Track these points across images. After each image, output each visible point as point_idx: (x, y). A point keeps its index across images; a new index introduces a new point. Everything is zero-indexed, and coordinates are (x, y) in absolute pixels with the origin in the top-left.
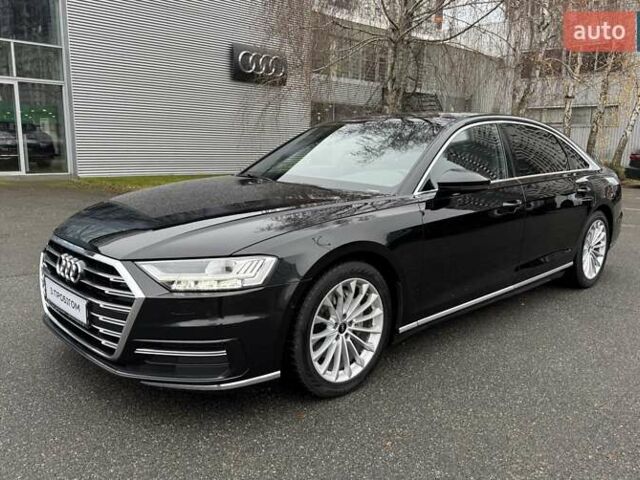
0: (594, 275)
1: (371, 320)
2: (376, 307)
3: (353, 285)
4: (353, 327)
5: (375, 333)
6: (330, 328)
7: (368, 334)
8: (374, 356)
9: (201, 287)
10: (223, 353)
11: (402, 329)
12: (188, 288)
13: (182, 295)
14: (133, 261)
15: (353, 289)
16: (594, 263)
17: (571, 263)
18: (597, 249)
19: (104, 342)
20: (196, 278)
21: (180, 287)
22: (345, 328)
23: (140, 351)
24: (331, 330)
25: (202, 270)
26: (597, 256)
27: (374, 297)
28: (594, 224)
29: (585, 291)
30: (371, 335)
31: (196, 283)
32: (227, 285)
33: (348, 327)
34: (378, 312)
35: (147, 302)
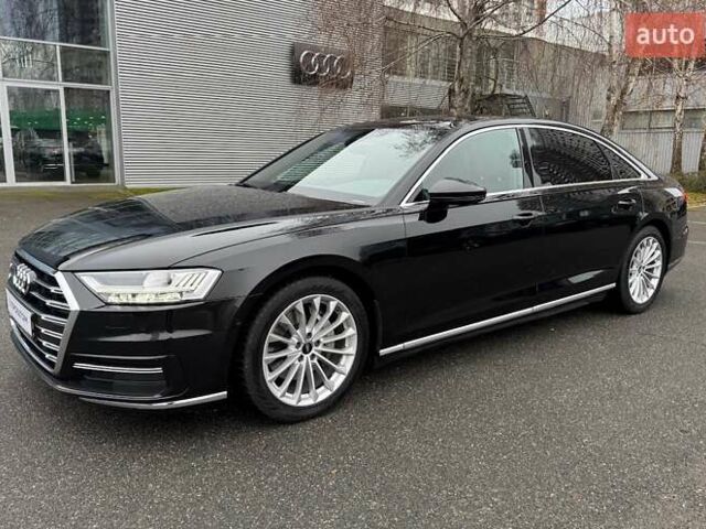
0: (645, 299)
1: (343, 340)
2: (349, 326)
3: (317, 302)
4: (320, 348)
5: (348, 355)
6: (292, 349)
7: (340, 356)
8: (346, 380)
9: (138, 300)
10: (159, 370)
11: (383, 352)
12: (125, 301)
13: (119, 309)
14: (73, 272)
15: (318, 306)
16: (646, 285)
17: (614, 285)
18: (651, 270)
19: (47, 356)
20: (134, 291)
21: (116, 300)
22: (311, 348)
23: (78, 365)
24: (292, 351)
25: (140, 282)
26: (650, 278)
27: (345, 315)
28: (644, 241)
29: (633, 316)
30: (344, 357)
31: (134, 295)
32: (165, 299)
33: (314, 348)
34: (351, 331)
35: (82, 314)
